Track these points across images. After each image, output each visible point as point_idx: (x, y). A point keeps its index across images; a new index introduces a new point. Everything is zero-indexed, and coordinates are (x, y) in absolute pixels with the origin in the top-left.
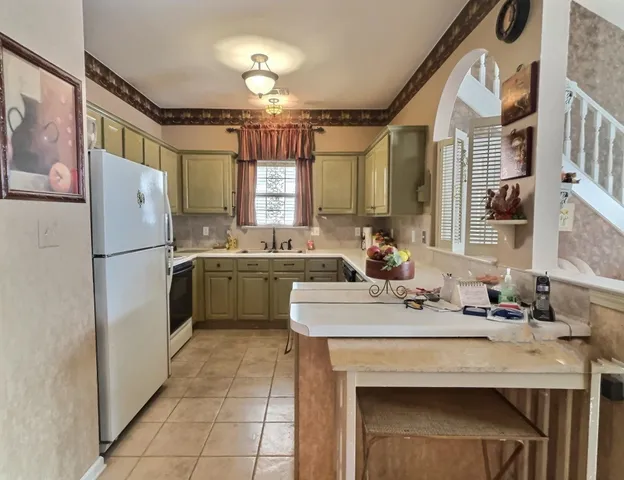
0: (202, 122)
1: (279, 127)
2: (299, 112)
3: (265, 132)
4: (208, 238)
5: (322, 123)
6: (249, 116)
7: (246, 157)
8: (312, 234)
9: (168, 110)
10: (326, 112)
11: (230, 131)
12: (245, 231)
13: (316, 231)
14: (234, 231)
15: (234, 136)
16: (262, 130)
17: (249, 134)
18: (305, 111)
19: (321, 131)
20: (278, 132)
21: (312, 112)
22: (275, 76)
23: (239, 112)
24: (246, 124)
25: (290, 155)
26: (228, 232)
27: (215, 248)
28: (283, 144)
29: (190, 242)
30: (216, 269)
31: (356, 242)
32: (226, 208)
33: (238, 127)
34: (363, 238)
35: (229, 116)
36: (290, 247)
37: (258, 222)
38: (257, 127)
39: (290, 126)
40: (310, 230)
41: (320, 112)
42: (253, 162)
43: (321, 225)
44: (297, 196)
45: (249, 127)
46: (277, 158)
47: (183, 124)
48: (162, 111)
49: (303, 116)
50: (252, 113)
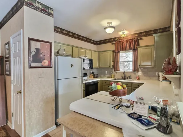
0: (106, 43)
1: (126, 40)
2: (134, 34)
3: (122, 43)
4: (107, 74)
5: (142, 36)
6: (118, 39)
7: (117, 51)
8: (139, 74)
9: (98, 41)
10: (143, 32)
11: (112, 44)
12: (117, 73)
13: (140, 73)
14: (114, 73)
15: (114, 45)
16: (121, 42)
17: (117, 44)
18: (136, 34)
19: (141, 39)
20: (126, 42)
21: (138, 34)
22: (114, 27)
23: (115, 38)
24: (117, 41)
25: (130, 49)
26: (112, 73)
27: (108, 77)
28: (128, 45)
29: (102, 75)
30: (105, 83)
31: (157, 78)
32: (109, 66)
33: (115, 43)
34: (159, 76)
35: (112, 40)
36: (130, 79)
37: (120, 70)
38: (120, 42)
39: (130, 39)
40: (138, 73)
41: (141, 33)
42: (119, 52)
43: (142, 71)
44: (133, 61)
45: (118, 42)
46: (126, 50)
47: (101, 44)
48: (97, 42)
49: (135, 35)
50: (119, 38)
